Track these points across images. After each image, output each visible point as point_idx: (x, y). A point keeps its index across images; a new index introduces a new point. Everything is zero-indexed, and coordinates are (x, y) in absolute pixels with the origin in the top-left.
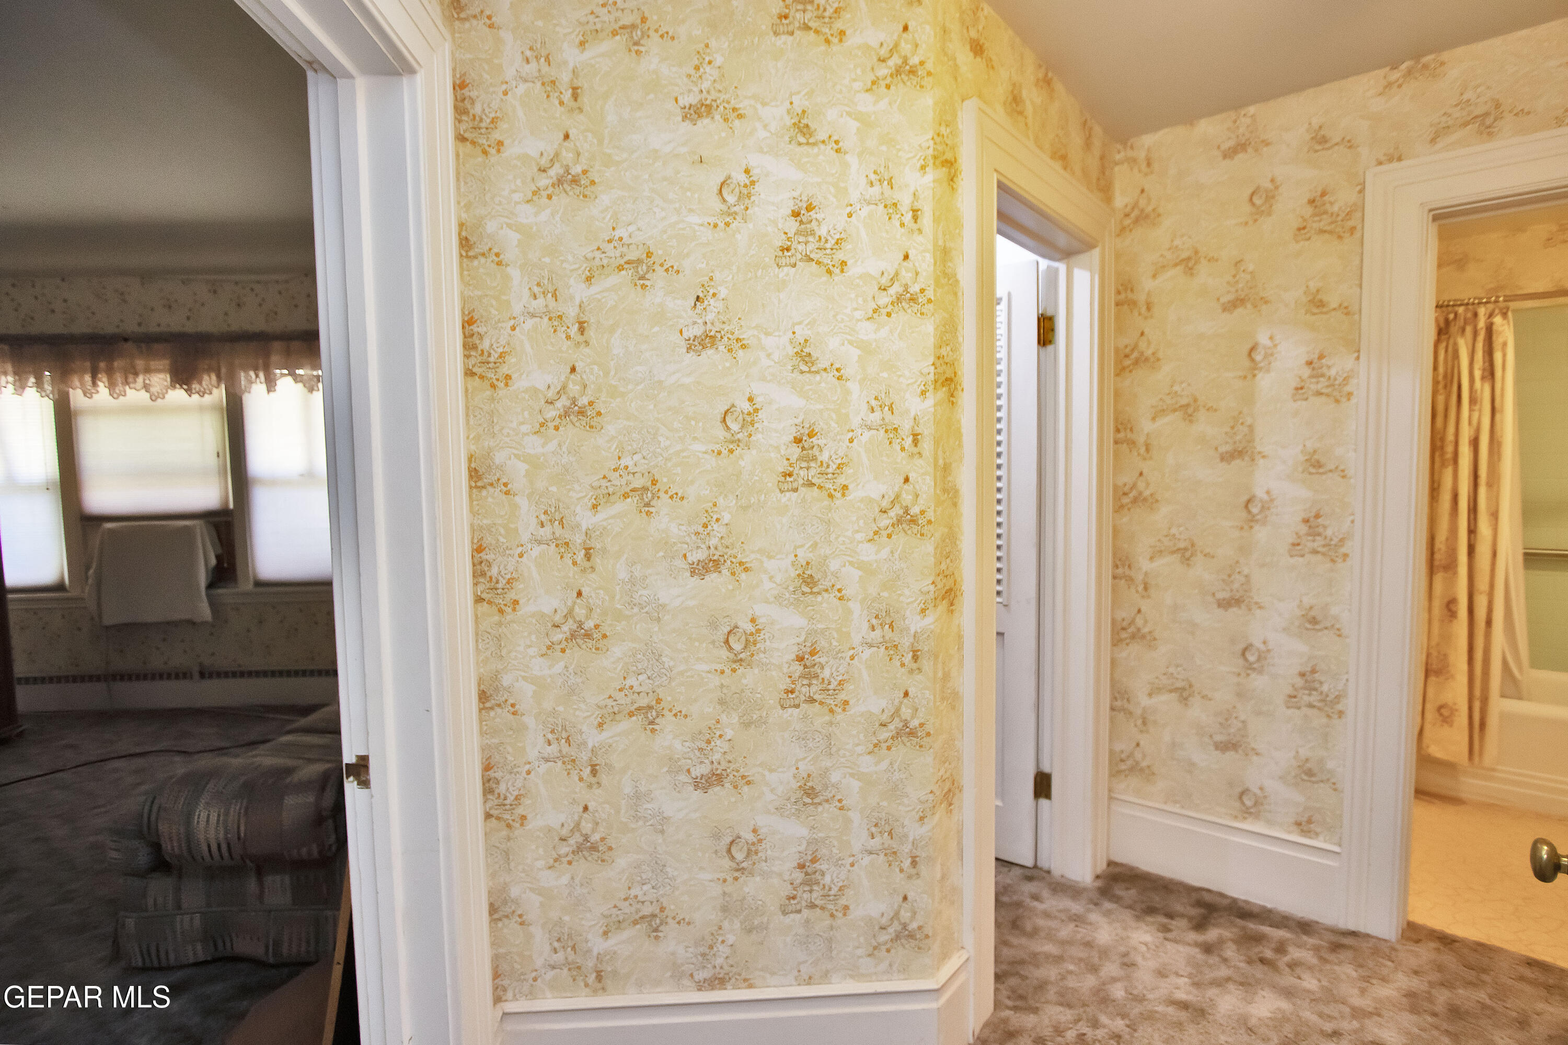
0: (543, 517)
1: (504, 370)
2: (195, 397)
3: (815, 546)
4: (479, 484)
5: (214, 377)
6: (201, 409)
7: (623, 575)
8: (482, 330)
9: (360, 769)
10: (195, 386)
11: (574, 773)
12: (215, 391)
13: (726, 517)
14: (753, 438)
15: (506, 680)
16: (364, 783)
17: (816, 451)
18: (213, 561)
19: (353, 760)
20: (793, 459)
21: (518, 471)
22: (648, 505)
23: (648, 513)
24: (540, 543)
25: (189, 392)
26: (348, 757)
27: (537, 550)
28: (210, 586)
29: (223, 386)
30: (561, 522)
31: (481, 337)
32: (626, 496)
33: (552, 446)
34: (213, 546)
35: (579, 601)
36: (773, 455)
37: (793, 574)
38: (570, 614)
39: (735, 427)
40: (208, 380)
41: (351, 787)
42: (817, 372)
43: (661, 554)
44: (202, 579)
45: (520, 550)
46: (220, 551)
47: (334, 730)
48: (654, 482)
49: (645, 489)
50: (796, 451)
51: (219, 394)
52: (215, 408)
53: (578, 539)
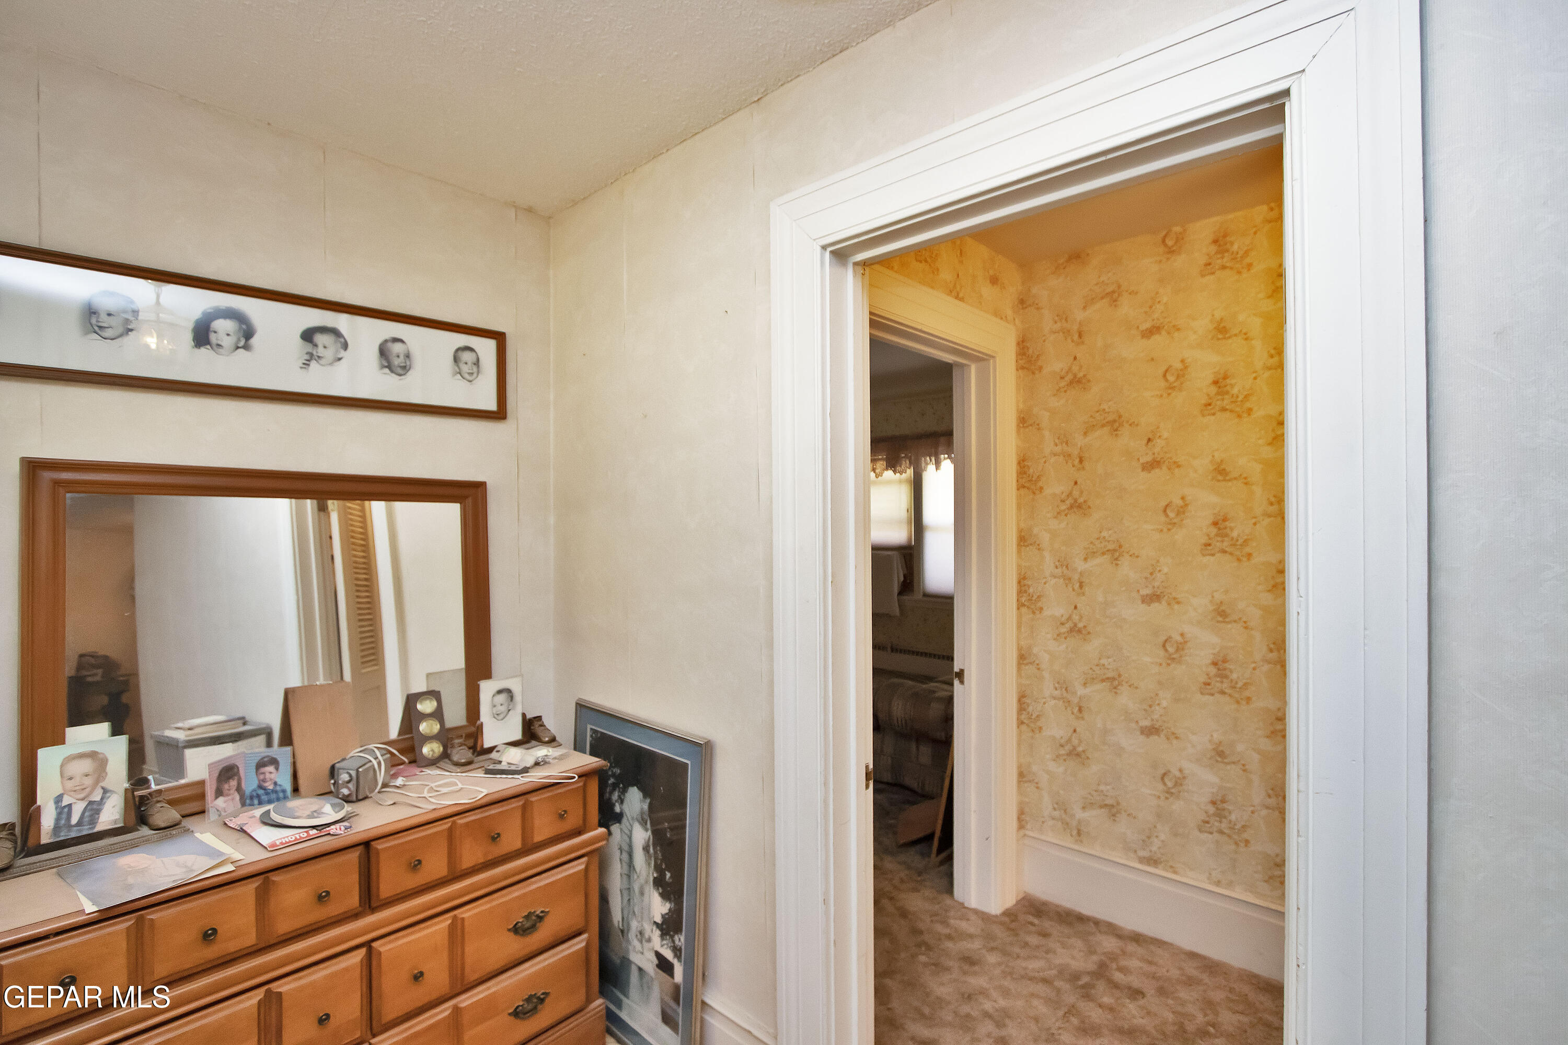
0: (1057, 563)
1: (1040, 484)
2: (898, 474)
3: (1226, 592)
4: (1026, 544)
5: (908, 462)
6: (900, 481)
7: (1101, 599)
8: (1029, 464)
9: (960, 675)
10: (898, 468)
11: (1069, 709)
12: (908, 471)
13: (1166, 570)
14: (1184, 522)
15: (1035, 650)
16: (962, 682)
17: (1228, 531)
18: (902, 579)
19: (958, 671)
20: (1212, 535)
21: (1045, 538)
22: (1116, 559)
23: (1117, 565)
24: (1055, 577)
25: (895, 472)
26: (956, 669)
27: (1054, 581)
28: (900, 594)
29: (912, 468)
30: (1067, 567)
31: (1029, 467)
32: (1103, 554)
33: (1063, 525)
34: (902, 568)
35: (1075, 611)
36: (1198, 532)
37: (1211, 608)
38: (1069, 618)
39: (1172, 515)
40: (905, 463)
41: (956, 682)
42: (1229, 480)
43: (1124, 588)
44: (896, 589)
45: (1044, 580)
46: (906, 572)
47: (951, 659)
48: (1120, 546)
49: (1115, 550)
50: (1214, 531)
51: (910, 472)
52: (908, 481)
53: (1076, 577)
